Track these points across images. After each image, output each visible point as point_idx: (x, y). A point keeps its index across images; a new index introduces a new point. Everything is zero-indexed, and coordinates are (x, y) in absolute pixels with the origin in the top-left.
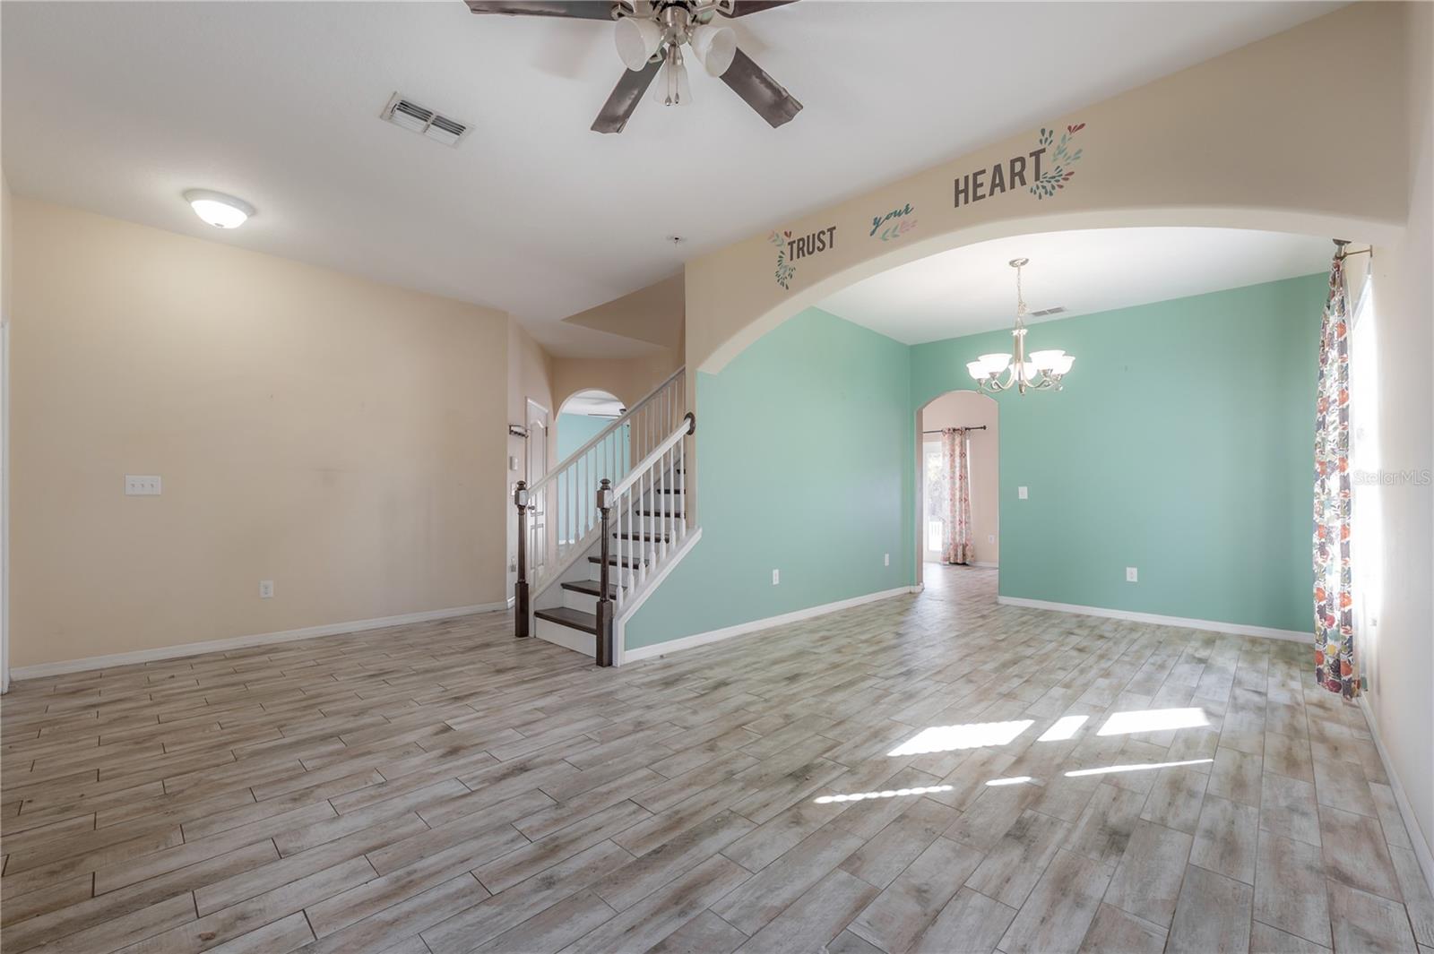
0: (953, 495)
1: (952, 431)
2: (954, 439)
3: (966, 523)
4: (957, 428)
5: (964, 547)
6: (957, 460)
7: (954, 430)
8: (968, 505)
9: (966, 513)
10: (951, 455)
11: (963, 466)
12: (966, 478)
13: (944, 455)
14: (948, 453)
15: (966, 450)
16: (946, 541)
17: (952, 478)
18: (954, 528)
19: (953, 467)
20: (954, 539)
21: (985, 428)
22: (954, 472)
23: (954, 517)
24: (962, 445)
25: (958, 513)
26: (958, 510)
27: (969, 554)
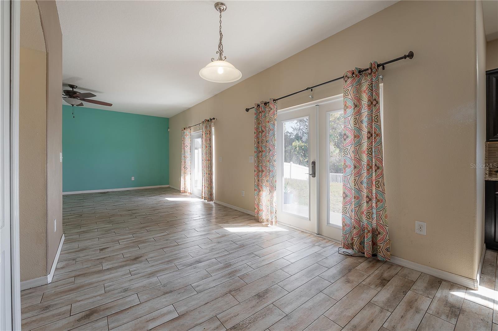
0: (358, 160)
1: (357, 73)
2: (360, 84)
3: (378, 201)
4: (363, 67)
5: (375, 233)
6: (365, 112)
7: (360, 72)
8: (382, 174)
9: (377, 187)
10: (356, 106)
11: (374, 119)
12: (379, 135)
13: (346, 107)
14: (350, 103)
15: (378, 95)
16: (348, 222)
17: (357, 136)
18: (359, 205)
19: (358, 121)
20: (359, 221)
21: (411, 55)
22: (360, 129)
23: (359, 190)
24: (373, 89)
25: (365, 185)
26: (365, 180)
27: (382, 245)
